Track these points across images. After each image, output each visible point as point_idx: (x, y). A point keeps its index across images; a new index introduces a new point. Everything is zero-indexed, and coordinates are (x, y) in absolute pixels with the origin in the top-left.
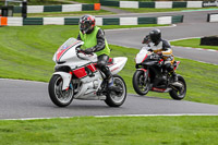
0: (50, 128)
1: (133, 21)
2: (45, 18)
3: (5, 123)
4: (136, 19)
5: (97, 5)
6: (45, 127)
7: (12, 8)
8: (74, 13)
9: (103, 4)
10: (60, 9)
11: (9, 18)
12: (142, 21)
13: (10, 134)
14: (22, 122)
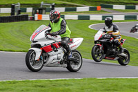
0: (69, 85)
1: (122, 17)
2: (66, 16)
3: (41, 81)
4: (123, 16)
5: (99, 7)
6: (65, 85)
7: (45, 9)
8: (84, 12)
9: (103, 6)
10: (75, 10)
11: (43, 15)
12: (127, 18)
13: (43, 89)
14: (51, 81)
